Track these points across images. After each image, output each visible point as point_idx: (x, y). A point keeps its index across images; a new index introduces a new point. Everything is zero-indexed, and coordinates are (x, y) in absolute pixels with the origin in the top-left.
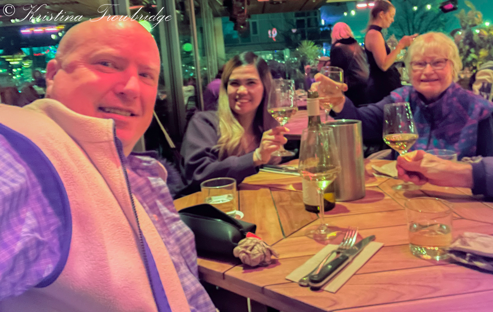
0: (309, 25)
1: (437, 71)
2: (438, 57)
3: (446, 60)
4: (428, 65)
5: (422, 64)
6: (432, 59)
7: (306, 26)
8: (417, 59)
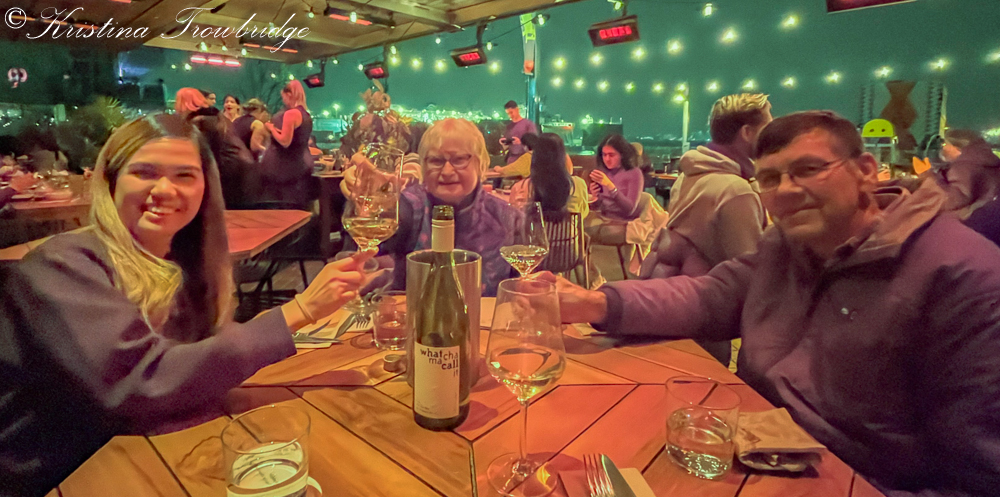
1: (460, 171)
2: (460, 153)
3: (470, 156)
4: (448, 163)
5: (440, 161)
6: (452, 154)
8: (432, 154)
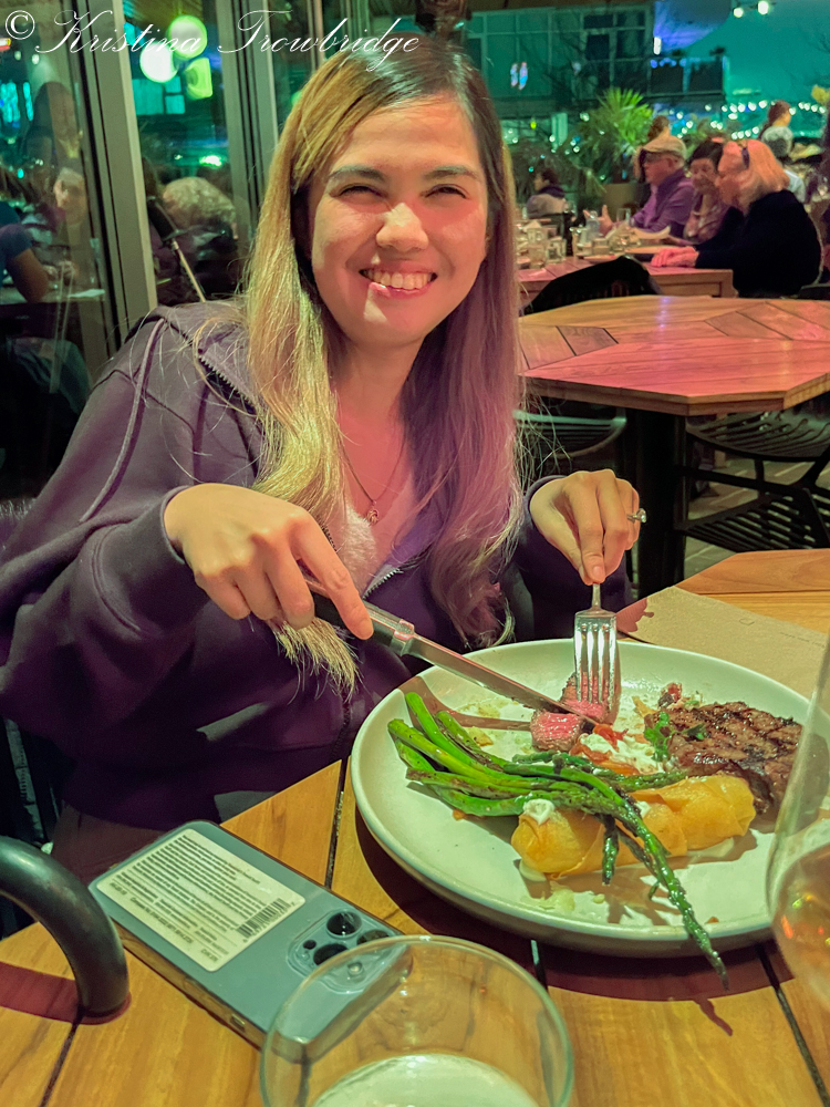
0: (620, 53)
7: (612, 54)
